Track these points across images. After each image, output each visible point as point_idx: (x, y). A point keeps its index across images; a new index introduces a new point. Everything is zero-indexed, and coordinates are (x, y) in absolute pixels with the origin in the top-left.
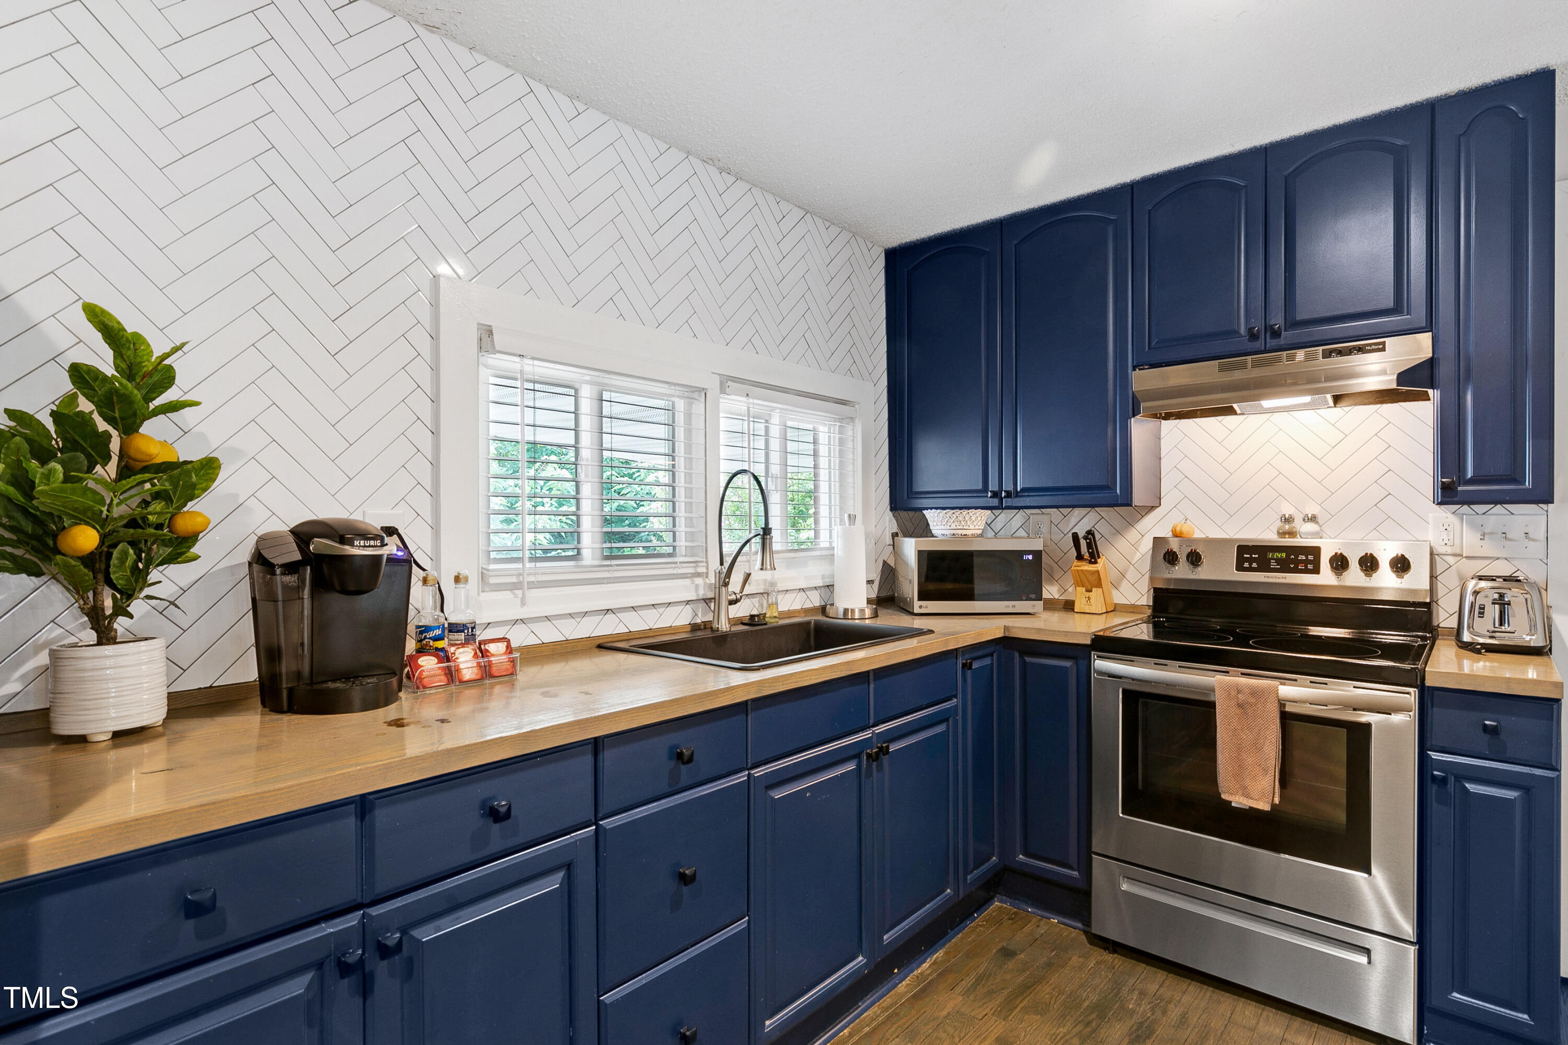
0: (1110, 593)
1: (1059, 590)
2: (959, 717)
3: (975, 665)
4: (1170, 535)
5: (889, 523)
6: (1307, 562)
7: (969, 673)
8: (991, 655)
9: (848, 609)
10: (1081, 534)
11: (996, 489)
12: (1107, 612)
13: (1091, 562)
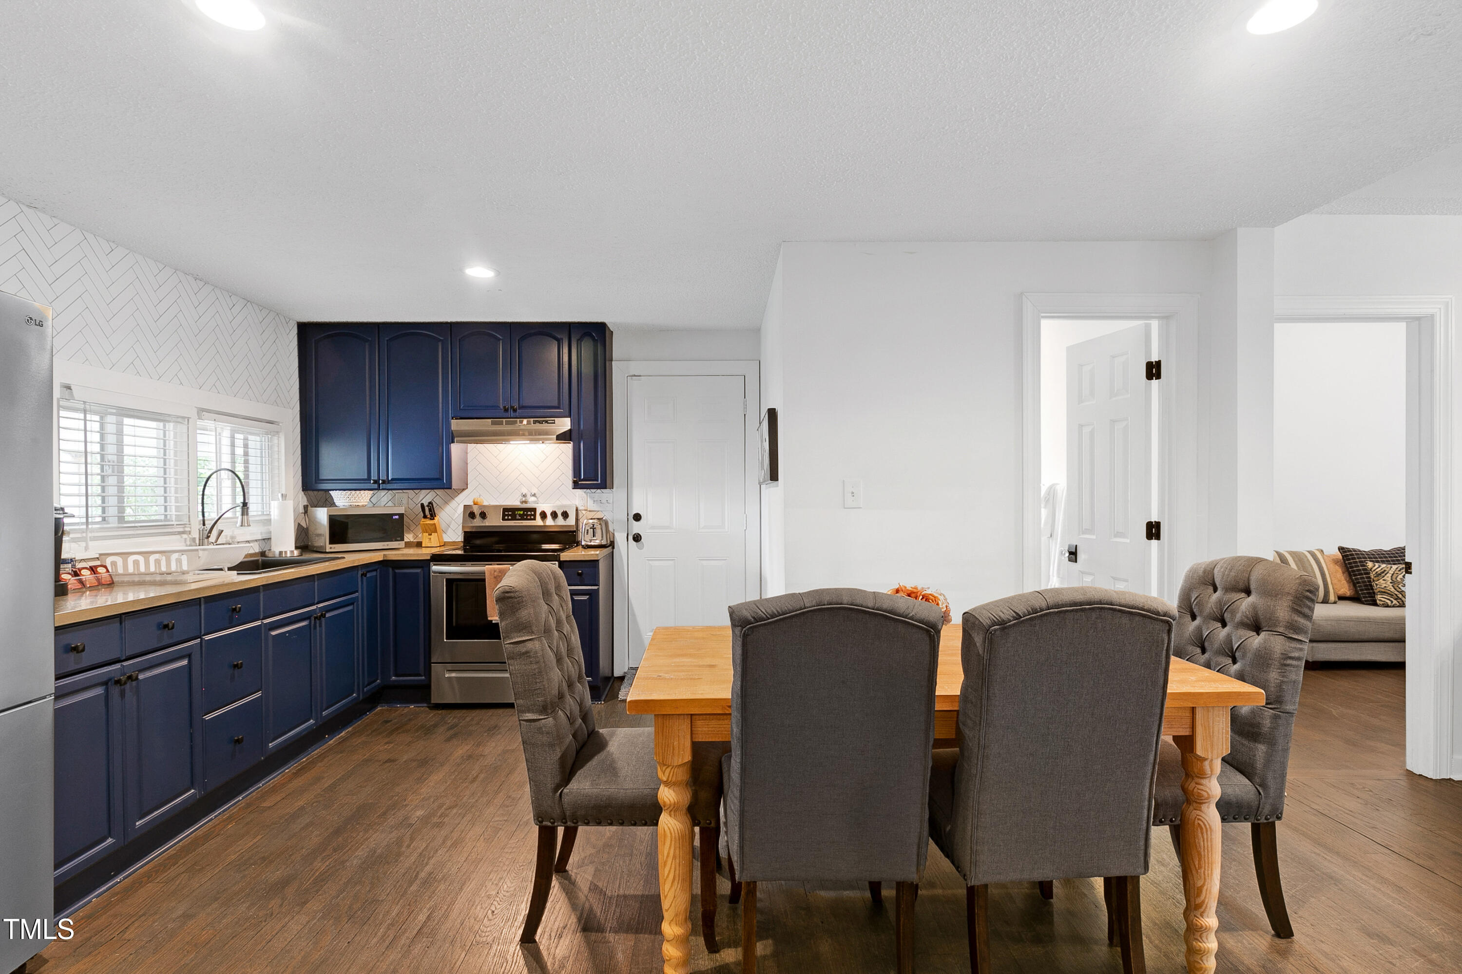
0: (442, 536)
1: (413, 536)
2: (360, 603)
3: (368, 575)
4: (472, 504)
5: (302, 499)
6: (531, 515)
7: (365, 578)
8: (376, 570)
9: (282, 552)
10: (426, 504)
11: (376, 478)
12: (440, 546)
13: (431, 519)
